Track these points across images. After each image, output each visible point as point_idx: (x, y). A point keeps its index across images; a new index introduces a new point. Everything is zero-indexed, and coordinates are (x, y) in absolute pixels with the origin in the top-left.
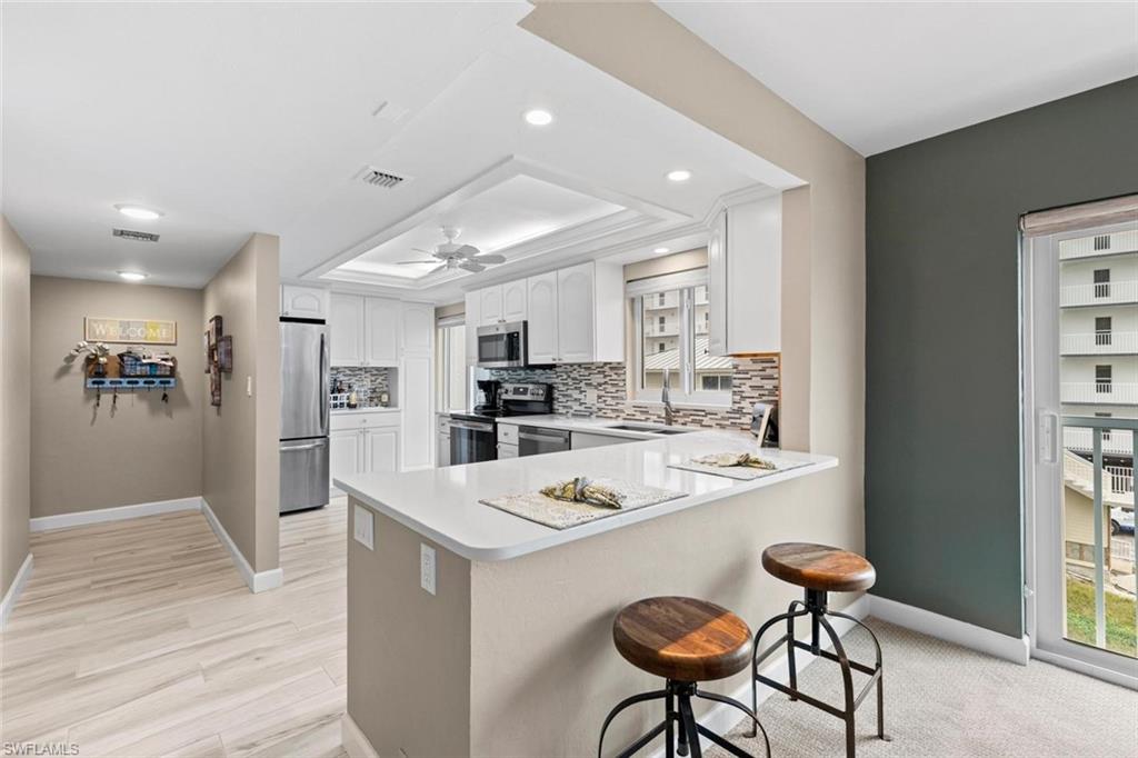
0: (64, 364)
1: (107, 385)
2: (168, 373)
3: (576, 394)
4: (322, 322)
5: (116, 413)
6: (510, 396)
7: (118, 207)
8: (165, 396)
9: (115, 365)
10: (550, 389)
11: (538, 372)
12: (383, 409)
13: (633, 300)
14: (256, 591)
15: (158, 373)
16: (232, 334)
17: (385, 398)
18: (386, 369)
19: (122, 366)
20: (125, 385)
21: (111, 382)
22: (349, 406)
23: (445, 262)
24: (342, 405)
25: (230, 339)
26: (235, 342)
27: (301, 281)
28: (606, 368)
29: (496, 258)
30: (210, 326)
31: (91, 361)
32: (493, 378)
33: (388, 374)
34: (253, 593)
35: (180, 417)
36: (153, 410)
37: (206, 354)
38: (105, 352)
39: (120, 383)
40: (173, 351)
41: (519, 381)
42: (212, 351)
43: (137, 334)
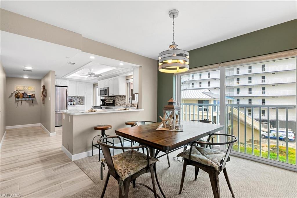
0: (11, 95)
1: (20, 99)
2: (33, 97)
3: (118, 102)
4: (67, 87)
5: (22, 105)
6: (107, 103)
7: (25, 67)
8: (32, 102)
9: (22, 95)
10: (114, 101)
11: (112, 97)
12: (81, 105)
13: (128, 83)
14: (51, 136)
15: (31, 97)
16: (47, 89)
17: (82, 103)
18: (82, 97)
19: (23, 96)
20: (24, 99)
21: (21, 99)
22: (74, 105)
23: (90, 76)
24: (72, 105)
25: (46, 90)
26: (47, 90)
27: (62, 78)
28: (123, 97)
29: (100, 75)
30: (42, 87)
31: (17, 94)
32: (104, 99)
33: (82, 98)
34: (50, 136)
35: (36, 106)
36: (30, 105)
37: (41, 93)
38: (19, 93)
39: (23, 99)
40: (34, 93)
41: (109, 99)
42: (43, 92)
43: (26, 89)
